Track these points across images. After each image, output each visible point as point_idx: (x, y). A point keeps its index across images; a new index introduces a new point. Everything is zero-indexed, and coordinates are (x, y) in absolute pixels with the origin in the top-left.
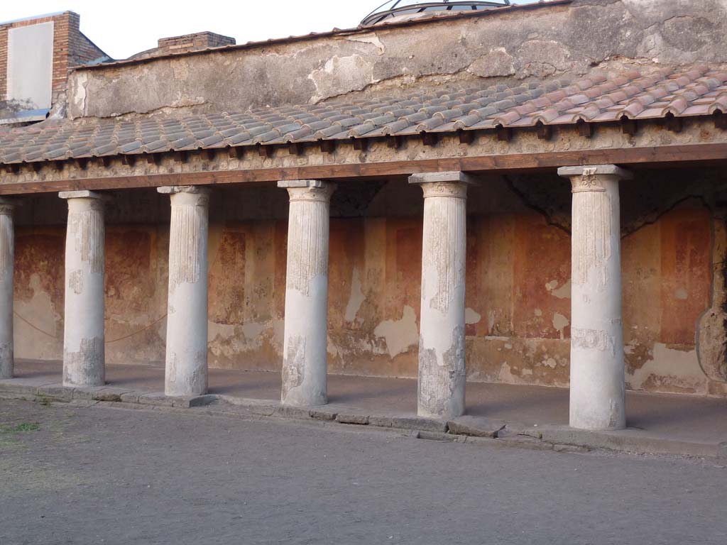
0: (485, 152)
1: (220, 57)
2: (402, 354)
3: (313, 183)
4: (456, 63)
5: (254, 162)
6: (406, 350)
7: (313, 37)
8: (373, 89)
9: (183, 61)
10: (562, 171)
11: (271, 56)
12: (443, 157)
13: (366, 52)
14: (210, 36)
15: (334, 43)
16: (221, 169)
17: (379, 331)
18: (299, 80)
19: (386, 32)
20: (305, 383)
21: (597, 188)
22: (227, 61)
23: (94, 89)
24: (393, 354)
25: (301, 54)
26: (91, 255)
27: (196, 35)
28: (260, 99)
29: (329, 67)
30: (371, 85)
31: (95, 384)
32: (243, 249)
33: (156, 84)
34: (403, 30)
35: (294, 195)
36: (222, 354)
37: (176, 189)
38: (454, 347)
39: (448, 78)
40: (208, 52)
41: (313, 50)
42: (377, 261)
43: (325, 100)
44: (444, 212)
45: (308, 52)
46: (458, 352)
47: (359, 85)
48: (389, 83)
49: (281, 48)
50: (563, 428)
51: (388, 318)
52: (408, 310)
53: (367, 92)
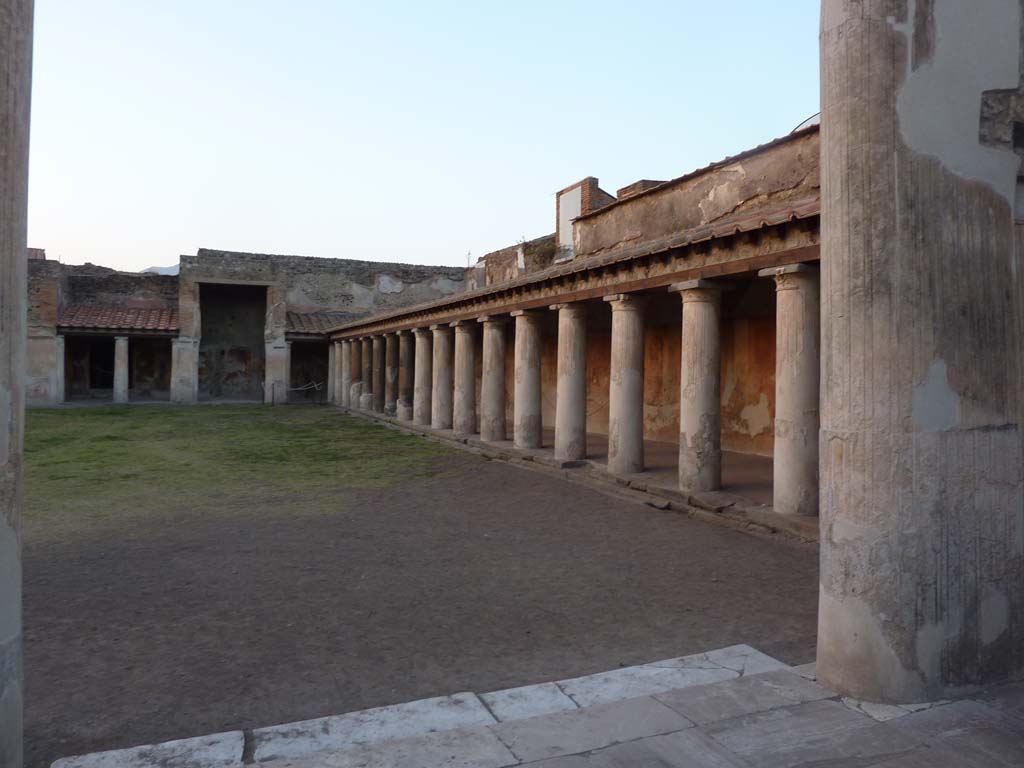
1: (648, 199)
2: (759, 434)
4: (795, 178)
6: (761, 431)
7: (699, 173)
8: (740, 209)
9: (629, 205)
10: (763, 273)
11: (677, 192)
13: (734, 179)
14: (645, 183)
15: (714, 176)
16: (578, 289)
17: (744, 415)
18: (693, 209)
19: (747, 160)
21: (789, 286)
22: (651, 201)
23: (585, 233)
24: (753, 434)
25: (695, 187)
26: (527, 356)
27: (635, 184)
28: (671, 227)
29: (711, 196)
30: (738, 206)
31: (532, 448)
33: (614, 226)
34: (759, 156)
35: (615, 306)
38: (701, 432)
39: (790, 192)
40: (641, 196)
41: (703, 183)
42: (743, 357)
43: (711, 222)
45: (699, 185)
46: (705, 436)
47: (729, 208)
48: (750, 203)
49: (684, 185)
51: (750, 403)
52: (763, 397)
53: (737, 212)
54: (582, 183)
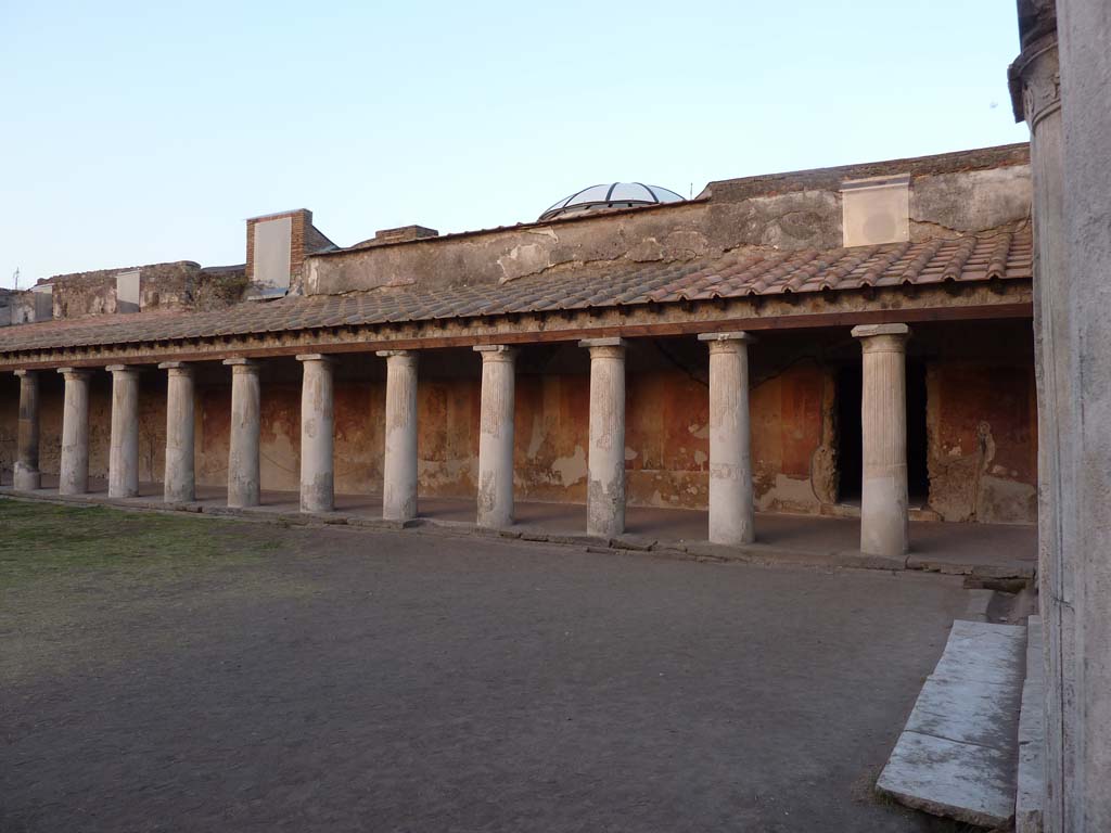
0: (640, 322)
1: (426, 247)
2: (573, 485)
3: (502, 348)
4: (616, 251)
5: (454, 331)
6: (577, 481)
7: (501, 230)
8: (550, 271)
9: (396, 249)
10: (701, 337)
11: (467, 245)
12: (606, 326)
13: (544, 241)
14: (418, 228)
15: (518, 235)
16: (428, 336)
17: (555, 467)
18: (490, 265)
19: (560, 226)
20: (495, 509)
21: (729, 350)
22: (431, 249)
23: (324, 272)
24: (567, 485)
25: (491, 243)
26: (322, 406)
27: (406, 228)
28: (459, 280)
29: (514, 254)
30: (548, 268)
31: (327, 511)
32: (445, 401)
33: (374, 268)
34: (574, 224)
35: (487, 357)
36: (429, 485)
37: (391, 352)
38: (616, 479)
39: (609, 262)
40: (416, 242)
41: (502, 240)
42: (554, 411)
43: (511, 281)
44: (608, 371)
45: (497, 242)
46: (619, 483)
47: (538, 269)
48: (562, 267)
49: (475, 238)
50: (703, 543)
51: (562, 455)
52: (579, 449)
53: (545, 273)
54: (294, 215)
